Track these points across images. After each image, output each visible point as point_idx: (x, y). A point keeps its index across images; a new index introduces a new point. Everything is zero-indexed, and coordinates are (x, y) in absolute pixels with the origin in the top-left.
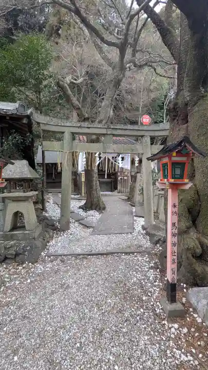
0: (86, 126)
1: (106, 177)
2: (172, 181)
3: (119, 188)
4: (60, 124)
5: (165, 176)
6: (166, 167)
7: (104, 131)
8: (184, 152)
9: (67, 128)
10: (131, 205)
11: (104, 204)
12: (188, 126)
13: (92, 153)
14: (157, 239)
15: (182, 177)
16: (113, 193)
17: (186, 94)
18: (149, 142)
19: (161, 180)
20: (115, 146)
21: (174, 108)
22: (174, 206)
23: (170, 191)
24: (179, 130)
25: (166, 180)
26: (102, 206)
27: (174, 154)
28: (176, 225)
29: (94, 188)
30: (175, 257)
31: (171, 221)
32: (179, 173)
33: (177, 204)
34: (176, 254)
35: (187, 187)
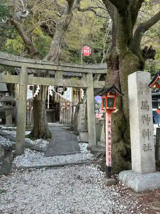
0: (40, 63)
1: (48, 108)
2: (108, 108)
3: (61, 118)
4: (17, 61)
5: (104, 106)
6: (105, 100)
7: (55, 68)
8: (113, 93)
9: (23, 63)
10: (75, 134)
11: (50, 133)
12: (118, 72)
13: (45, 86)
14: (100, 154)
15: (113, 106)
16: (55, 124)
17: (118, 50)
18: (92, 78)
19: (102, 108)
20: (64, 80)
21: (110, 58)
22: (109, 122)
23: (107, 114)
24: (113, 74)
25: (104, 108)
26: (48, 135)
27: (108, 94)
28: (110, 133)
29: (42, 117)
30: (110, 151)
31: (108, 130)
32: (111, 104)
33: (110, 121)
34: (110, 149)
35: (116, 111)
